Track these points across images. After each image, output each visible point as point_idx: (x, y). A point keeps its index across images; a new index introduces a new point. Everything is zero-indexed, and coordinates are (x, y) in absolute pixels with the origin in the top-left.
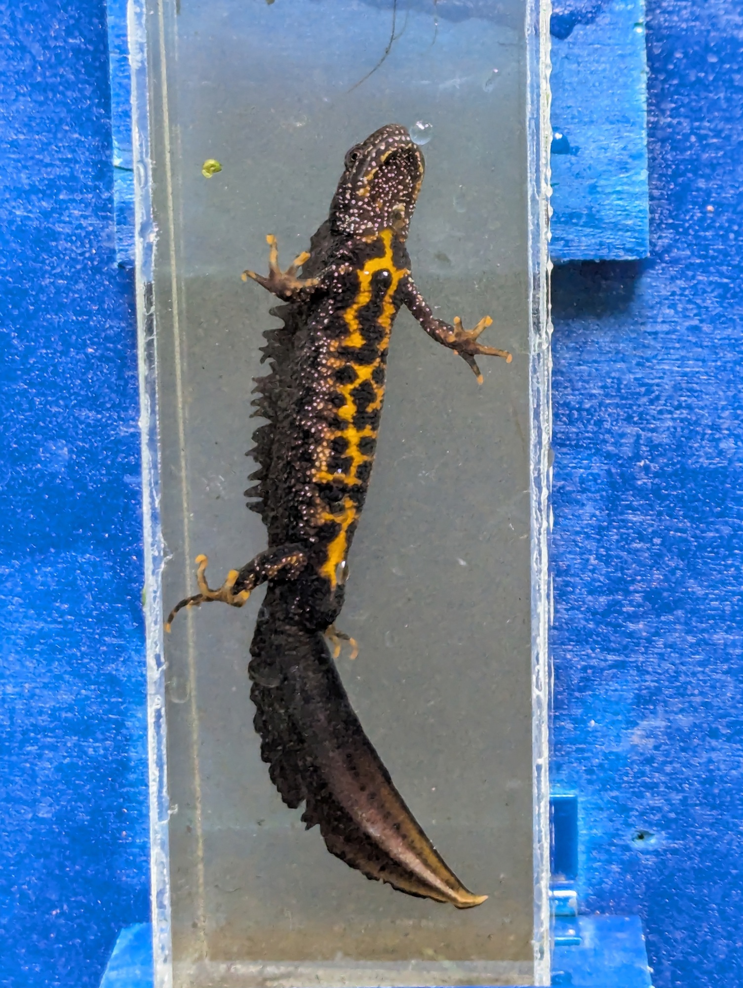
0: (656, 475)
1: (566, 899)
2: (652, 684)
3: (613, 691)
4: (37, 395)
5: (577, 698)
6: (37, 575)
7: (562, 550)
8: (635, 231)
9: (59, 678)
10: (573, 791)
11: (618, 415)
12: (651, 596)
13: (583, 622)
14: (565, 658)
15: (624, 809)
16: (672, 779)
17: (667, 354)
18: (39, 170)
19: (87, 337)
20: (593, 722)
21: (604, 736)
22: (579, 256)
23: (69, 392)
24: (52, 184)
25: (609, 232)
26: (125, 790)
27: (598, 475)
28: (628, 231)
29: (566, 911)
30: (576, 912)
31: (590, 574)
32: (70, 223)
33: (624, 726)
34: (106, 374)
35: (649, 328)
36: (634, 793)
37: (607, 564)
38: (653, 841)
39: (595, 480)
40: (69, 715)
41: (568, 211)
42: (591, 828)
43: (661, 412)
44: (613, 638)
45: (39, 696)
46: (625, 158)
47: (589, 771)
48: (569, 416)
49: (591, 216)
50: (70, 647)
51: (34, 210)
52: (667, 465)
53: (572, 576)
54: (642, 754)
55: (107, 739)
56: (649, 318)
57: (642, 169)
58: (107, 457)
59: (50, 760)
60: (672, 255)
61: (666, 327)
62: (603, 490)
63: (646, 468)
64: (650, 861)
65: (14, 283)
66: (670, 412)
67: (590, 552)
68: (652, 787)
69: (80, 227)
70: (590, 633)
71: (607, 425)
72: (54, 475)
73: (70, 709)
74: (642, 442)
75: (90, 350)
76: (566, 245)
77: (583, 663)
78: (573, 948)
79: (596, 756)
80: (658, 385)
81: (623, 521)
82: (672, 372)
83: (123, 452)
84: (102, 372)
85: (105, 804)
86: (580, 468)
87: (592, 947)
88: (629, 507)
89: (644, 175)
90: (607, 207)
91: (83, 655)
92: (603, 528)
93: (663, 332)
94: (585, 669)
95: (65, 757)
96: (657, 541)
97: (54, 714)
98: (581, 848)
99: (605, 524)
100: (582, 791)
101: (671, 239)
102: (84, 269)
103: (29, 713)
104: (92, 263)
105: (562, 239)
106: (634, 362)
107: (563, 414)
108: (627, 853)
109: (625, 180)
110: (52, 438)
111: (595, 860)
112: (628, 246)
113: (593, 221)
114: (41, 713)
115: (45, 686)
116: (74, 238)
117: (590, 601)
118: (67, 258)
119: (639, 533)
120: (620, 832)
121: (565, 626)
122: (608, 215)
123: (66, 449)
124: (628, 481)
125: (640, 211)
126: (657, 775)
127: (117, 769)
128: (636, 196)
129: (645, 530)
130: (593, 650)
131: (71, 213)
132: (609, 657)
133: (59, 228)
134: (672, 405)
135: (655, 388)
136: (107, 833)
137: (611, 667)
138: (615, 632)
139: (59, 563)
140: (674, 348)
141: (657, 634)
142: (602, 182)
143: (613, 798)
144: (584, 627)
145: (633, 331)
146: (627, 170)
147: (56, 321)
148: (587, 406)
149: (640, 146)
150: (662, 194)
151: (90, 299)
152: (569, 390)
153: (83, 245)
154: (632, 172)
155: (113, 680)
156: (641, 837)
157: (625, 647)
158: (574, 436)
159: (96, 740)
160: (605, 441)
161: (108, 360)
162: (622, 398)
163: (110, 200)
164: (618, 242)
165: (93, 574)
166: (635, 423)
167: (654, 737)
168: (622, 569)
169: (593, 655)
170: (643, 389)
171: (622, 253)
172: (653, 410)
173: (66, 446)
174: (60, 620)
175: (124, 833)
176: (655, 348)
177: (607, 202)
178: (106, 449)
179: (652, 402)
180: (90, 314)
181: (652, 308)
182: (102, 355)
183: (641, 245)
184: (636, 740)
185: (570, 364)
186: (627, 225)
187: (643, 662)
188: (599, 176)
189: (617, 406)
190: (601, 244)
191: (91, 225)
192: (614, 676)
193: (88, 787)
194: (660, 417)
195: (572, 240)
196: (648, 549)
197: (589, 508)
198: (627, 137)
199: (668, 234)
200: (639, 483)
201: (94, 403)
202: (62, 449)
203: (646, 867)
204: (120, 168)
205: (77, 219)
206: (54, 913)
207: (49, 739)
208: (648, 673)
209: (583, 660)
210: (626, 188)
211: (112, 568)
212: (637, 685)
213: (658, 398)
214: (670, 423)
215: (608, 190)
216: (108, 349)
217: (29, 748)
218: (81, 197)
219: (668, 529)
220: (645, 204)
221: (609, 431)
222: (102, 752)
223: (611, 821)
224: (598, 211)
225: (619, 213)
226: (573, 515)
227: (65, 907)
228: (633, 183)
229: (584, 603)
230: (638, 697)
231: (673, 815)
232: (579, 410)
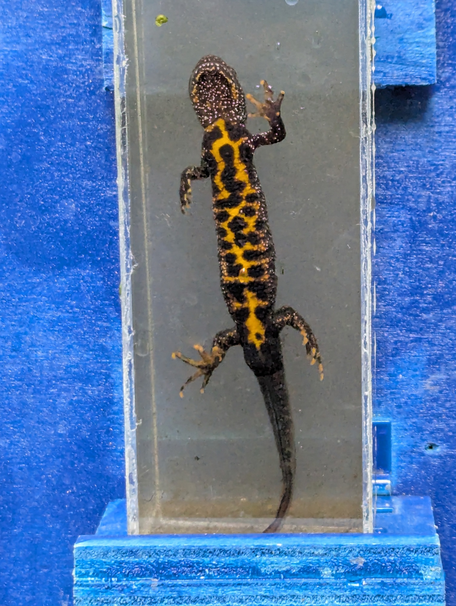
0: (441, 221)
1: (384, 485)
2: (438, 352)
3: (413, 356)
4: (56, 171)
5: (391, 361)
6: (56, 283)
7: (381, 268)
8: (427, 67)
9: (70, 347)
10: (389, 419)
11: (417, 183)
12: (437, 297)
13: (394, 313)
14: (383, 336)
15: (420, 430)
16: (450, 411)
17: (448, 146)
18: (57, 31)
19: (87, 135)
20: (401, 376)
21: (408, 384)
22: (392, 83)
23: (75, 169)
24: (64, 39)
25: (412, 68)
26: (111, 416)
27: (404, 221)
28: (423, 67)
29: (384, 492)
30: (390, 494)
31: (399, 283)
32: (76, 63)
33: (420, 378)
34: (99, 158)
35: (436, 129)
36: (426, 420)
37: (410, 277)
38: (438, 449)
39: (402, 225)
40: (76, 370)
41: (385, 54)
42: (399, 442)
43: (443, 182)
44: (413, 323)
45: (58, 358)
46: (421, 21)
47: (399, 407)
48: (387, 185)
49: (399, 57)
50: (77, 328)
51: (53, 56)
52: (447, 215)
53: (388, 284)
54: (432, 396)
55: (99, 385)
56: (436, 122)
57: (432, 27)
58: (99, 210)
59: (65, 398)
60: (451, 83)
61: (447, 129)
62: (407, 231)
63: (434, 217)
64: (436, 462)
65: (42, 100)
66: (450, 182)
67: (399, 269)
68: (438, 416)
69: (82, 66)
70: (399, 321)
71: (410, 190)
72: (66, 221)
73: (77, 366)
74: (432, 201)
75: (88, 143)
76: (384, 76)
77: (395, 339)
78: (388, 514)
79: (402, 396)
80: (442, 165)
81: (420, 250)
82: (451, 157)
83: (109, 207)
84: (96, 157)
85: (99, 426)
86: (393, 217)
87: (400, 513)
88: (424, 241)
89: (433, 31)
90: (410, 52)
91: (85, 332)
92: (408, 255)
93: (444, 132)
94: (396, 343)
95: (74, 396)
96: (441, 263)
97: (67, 369)
98: (393, 454)
99: (409, 252)
100: (394, 419)
101: (450, 73)
102: (85, 92)
103: (52, 369)
104: (90, 89)
105: (382, 72)
106: (427, 151)
107: (382, 183)
108: (422, 457)
109: (421, 35)
110: (65, 198)
111: (402, 461)
112: (423, 76)
113: (401, 60)
114: (59, 368)
115: (62, 352)
116: (78, 73)
117: (399, 300)
118: (74, 85)
119: (430, 258)
120: (418, 444)
121: (384, 316)
122: (409, 56)
123: (74, 205)
124: (423, 225)
125: (430, 54)
126: (441, 408)
127: (106, 403)
128: (428, 45)
129: (434, 256)
130: (401, 330)
131: (76, 57)
132: (411, 335)
133: (69, 67)
134: (451, 178)
135: (440, 167)
136: (100, 443)
137: (412, 341)
138: (416, 319)
139: (70, 276)
140: (451, 141)
141: (441, 321)
142: (407, 36)
143: (414, 423)
144: (396, 317)
145: (426, 131)
146: (423, 28)
147: (67, 125)
148: (398, 178)
149: (430, 14)
150: (445, 45)
151: (88, 111)
152: (386, 168)
153: (84, 77)
154: (425, 29)
155: (103, 348)
156: (431, 447)
157: (421, 329)
158: (390, 197)
159: (93, 386)
160: (408, 200)
161: (100, 149)
162: (420, 173)
163: (100, 49)
164: (417, 74)
165: (90, 283)
166: (428, 189)
167: (439, 385)
168: (419, 280)
169: (401, 334)
170: (432, 168)
171: (419, 81)
172: (439, 181)
173: (74, 203)
174: (70, 311)
175: (111, 443)
176: (440, 142)
177: (410, 48)
178: (98, 204)
179: (438, 176)
180: (88, 120)
181: (438, 116)
182: (96, 147)
183: (430, 75)
184: (428, 387)
185: (387, 152)
186: (423, 63)
187: (432, 339)
188: (405, 32)
189: (416, 178)
190: (406, 75)
191: (88, 65)
192: (414, 347)
193: (88, 415)
194: (443, 185)
195: (388, 73)
196: (435, 268)
197: (399, 242)
198: (422, 7)
199: (449, 69)
200: (430, 226)
201: (91, 176)
202: (71, 204)
203: (434, 466)
204: (106, 28)
205: (80, 61)
206: (68, 492)
207: (64, 385)
208: (435, 345)
209: (395, 337)
210: (422, 39)
211: (103, 279)
212: (428, 353)
213: (442, 173)
214: (449, 189)
215: (411, 41)
216: (100, 142)
217: (52, 390)
218: (82, 47)
219: (448, 255)
220: (434, 50)
221: (411, 194)
222: (97, 393)
223: (412, 437)
224: (404, 54)
225: (417, 55)
226: (388, 246)
227: (74, 488)
228: (426, 37)
229: (396, 302)
230: (429, 360)
231: (451, 434)
232: (392, 181)
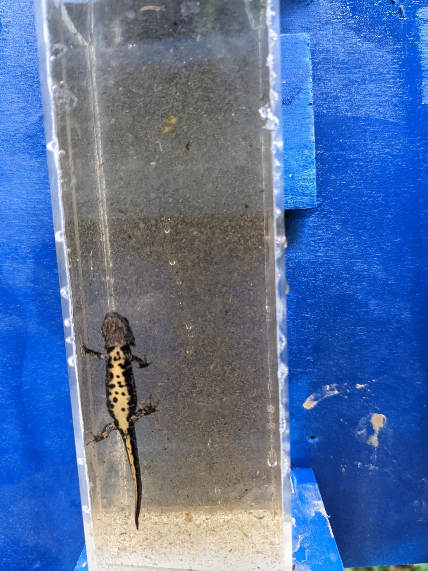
8: (310, 196)
25: (300, 197)
28: (307, 196)
35: (312, 239)
38: (316, 439)
46: (306, 164)
57: (313, 168)
61: (319, 238)
64: (316, 447)
74: (310, 285)
82: (322, 256)
89: (314, 171)
90: (299, 186)
108: (307, 444)
109: (306, 174)
112: (308, 203)
120: (304, 437)
122: (298, 189)
125: (312, 187)
126: (318, 415)
128: (311, 181)
149: (312, 159)
154: (309, 170)
156: (312, 438)
164: (303, 201)
171: (305, 206)
177: (298, 183)
183: (312, 202)
210: (306, 177)
215: (299, 178)
225: (303, 188)
228: (309, 175)
231: (324, 430)
